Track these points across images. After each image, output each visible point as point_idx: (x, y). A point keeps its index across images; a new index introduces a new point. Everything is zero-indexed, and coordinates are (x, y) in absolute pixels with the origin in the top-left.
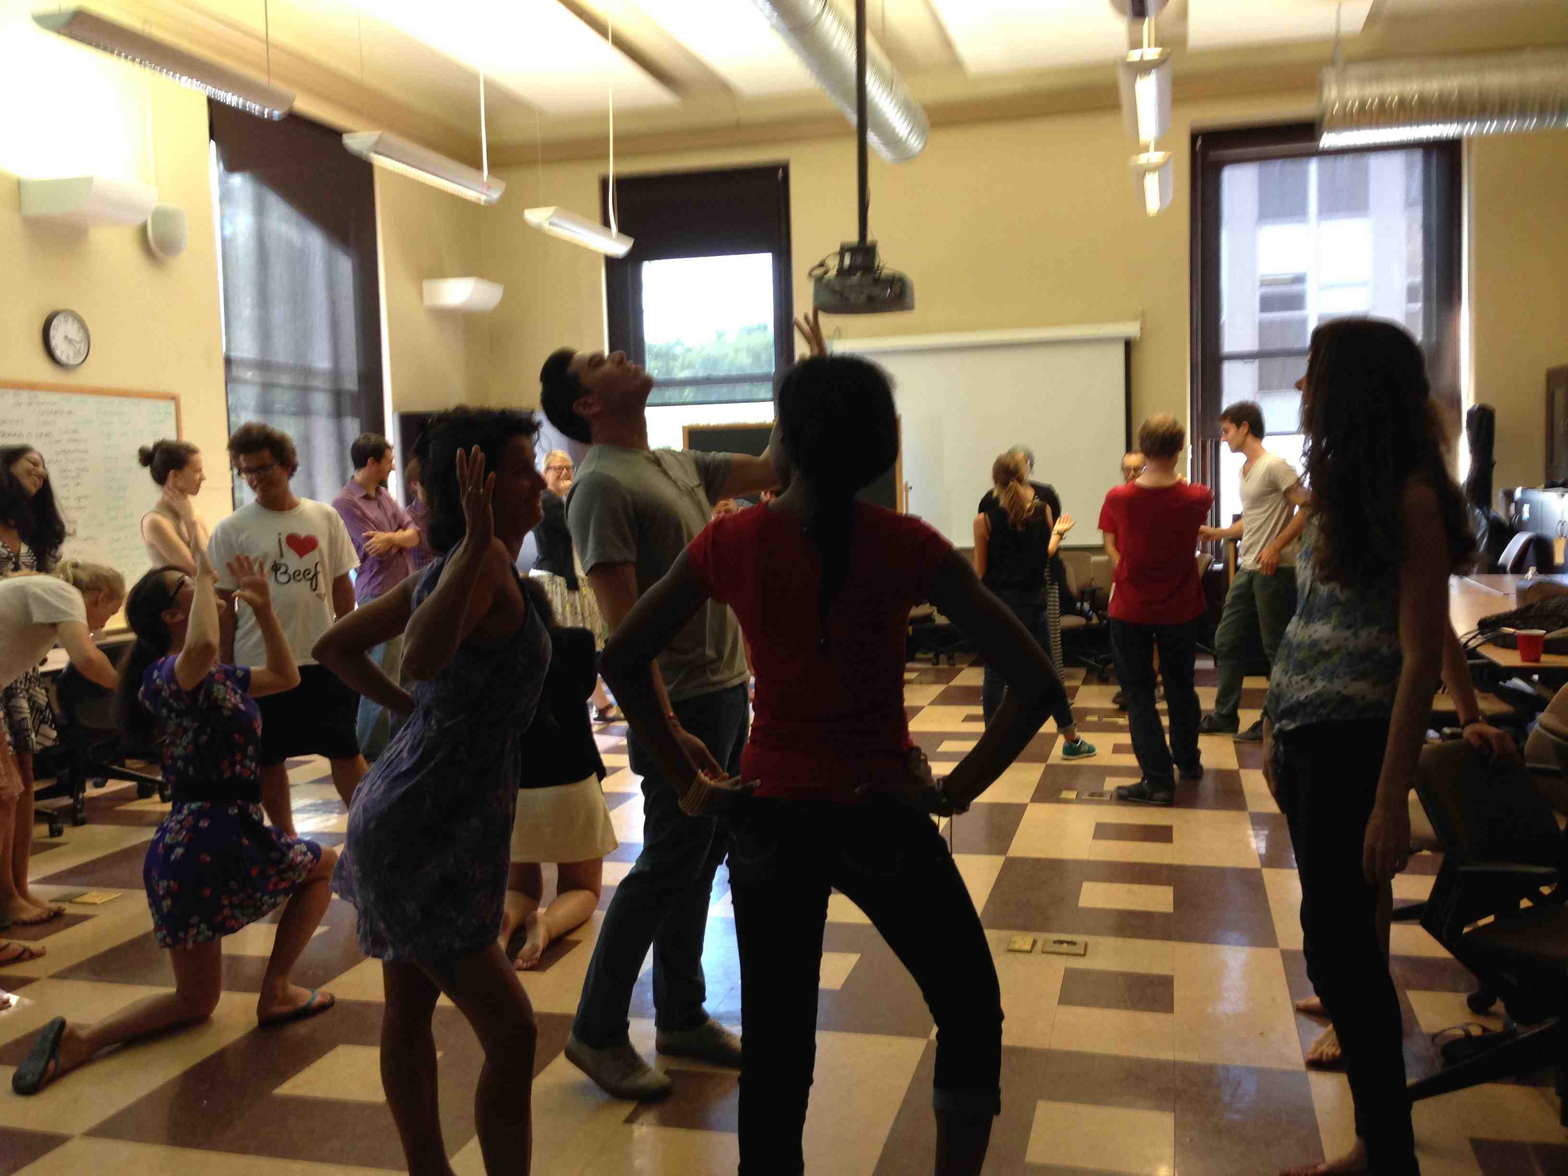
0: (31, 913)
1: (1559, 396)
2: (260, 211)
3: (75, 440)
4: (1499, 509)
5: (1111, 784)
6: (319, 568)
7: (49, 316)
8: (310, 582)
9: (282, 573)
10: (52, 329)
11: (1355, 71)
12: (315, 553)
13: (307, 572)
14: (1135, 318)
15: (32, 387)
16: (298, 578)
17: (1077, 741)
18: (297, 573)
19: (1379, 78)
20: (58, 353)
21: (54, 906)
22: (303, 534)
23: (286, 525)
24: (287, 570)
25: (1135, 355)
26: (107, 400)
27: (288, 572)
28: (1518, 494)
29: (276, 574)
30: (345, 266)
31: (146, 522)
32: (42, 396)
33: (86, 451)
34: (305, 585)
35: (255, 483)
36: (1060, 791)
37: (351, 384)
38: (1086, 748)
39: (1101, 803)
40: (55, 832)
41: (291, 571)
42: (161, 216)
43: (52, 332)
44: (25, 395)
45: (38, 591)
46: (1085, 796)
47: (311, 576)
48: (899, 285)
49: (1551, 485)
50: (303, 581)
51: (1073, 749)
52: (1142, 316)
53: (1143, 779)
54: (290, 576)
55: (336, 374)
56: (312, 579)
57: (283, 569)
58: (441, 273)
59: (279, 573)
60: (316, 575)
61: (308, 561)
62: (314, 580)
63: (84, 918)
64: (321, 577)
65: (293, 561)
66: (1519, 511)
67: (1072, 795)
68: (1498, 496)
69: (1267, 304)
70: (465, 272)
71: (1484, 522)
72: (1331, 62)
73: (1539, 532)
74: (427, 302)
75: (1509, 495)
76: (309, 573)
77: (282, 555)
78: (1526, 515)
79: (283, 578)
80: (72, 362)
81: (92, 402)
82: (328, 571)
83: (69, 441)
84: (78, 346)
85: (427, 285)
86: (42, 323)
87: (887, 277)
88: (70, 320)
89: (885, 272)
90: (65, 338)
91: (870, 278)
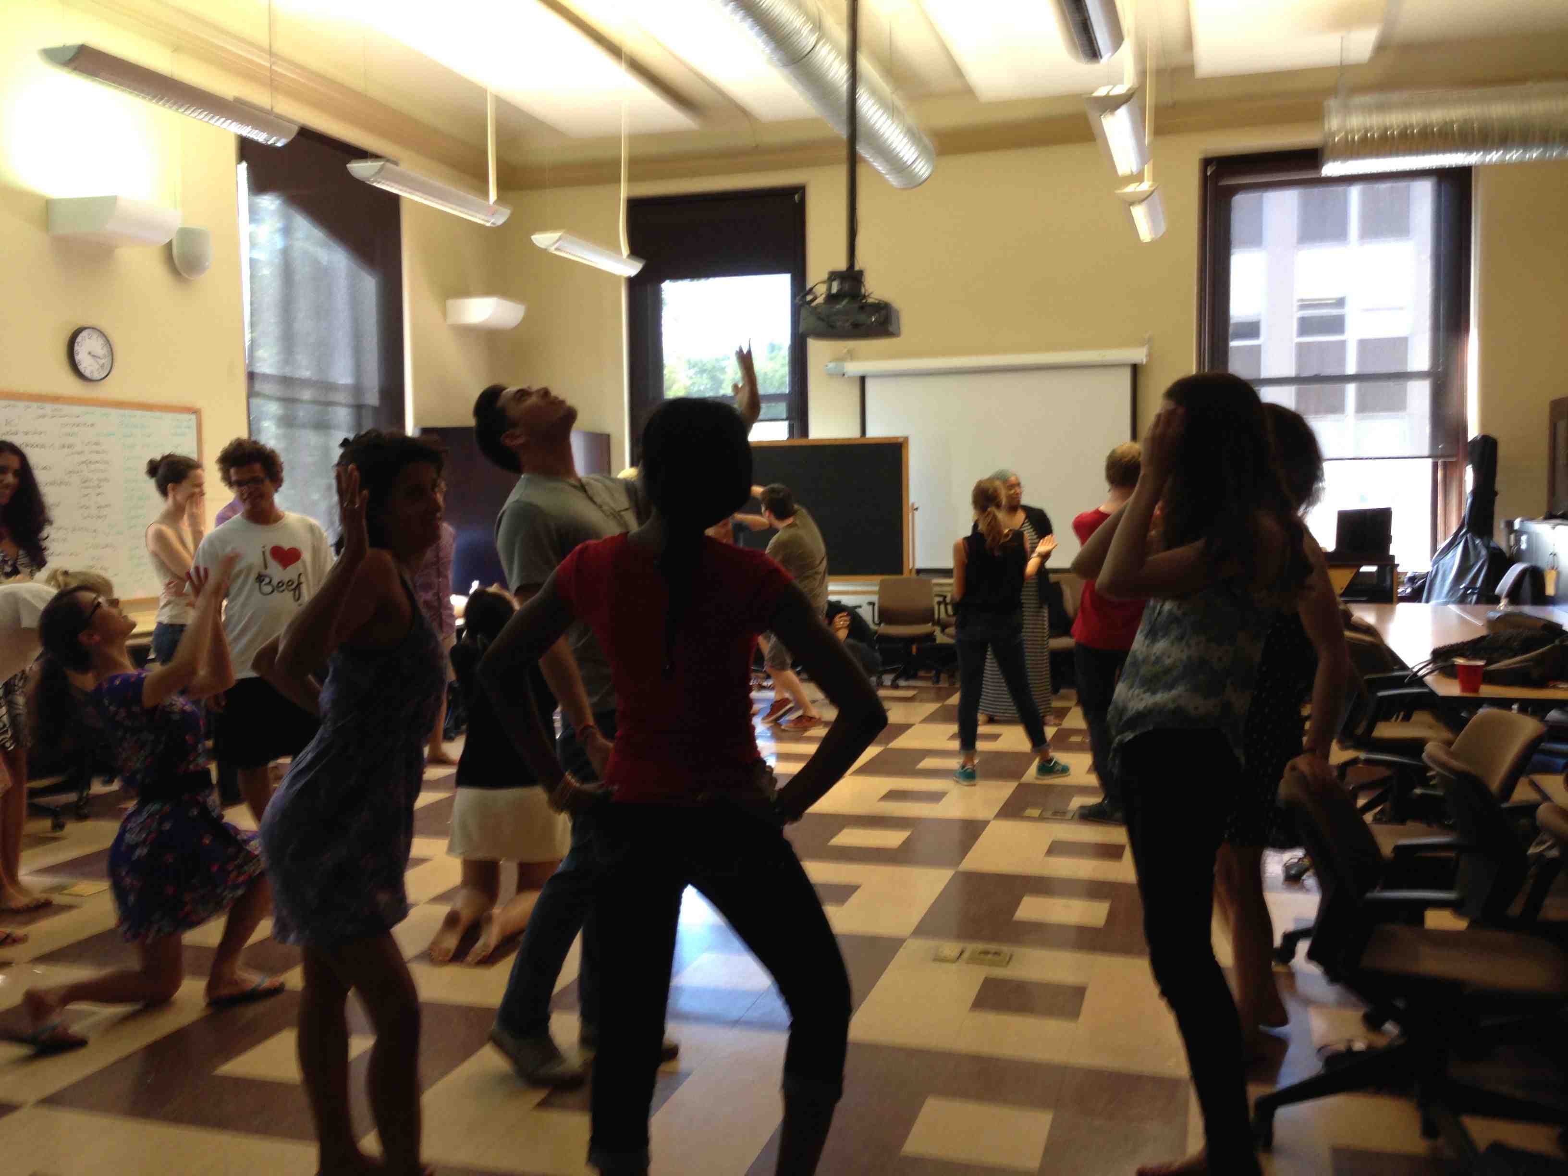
0: (21, 901)
1: (1562, 426)
2: (287, 231)
3: (98, 452)
4: (1500, 540)
5: (1077, 802)
6: (303, 579)
7: (75, 331)
8: (292, 592)
9: (266, 584)
10: (76, 344)
11: (1360, 99)
12: (299, 564)
13: (290, 583)
14: (1141, 344)
15: (56, 399)
16: (282, 589)
17: (1051, 760)
18: (281, 583)
19: (1381, 108)
20: (82, 368)
21: (43, 897)
22: (286, 546)
23: (269, 537)
24: (270, 582)
25: (1142, 380)
26: (127, 412)
27: (273, 582)
28: (1517, 524)
29: (260, 586)
30: (369, 284)
31: (151, 532)
32: (66, 409)
33: (106, 462)
34: (288, 595)
35: (245, 496)
36: (1024, 809)
37: (372, 398)
38: (1058, 768)
39: (1062, 820)
40: (58, 826)
41: (275, 582)
42: (186, 234)
43: (77, 348)
44: (49, 408)
45: (28, 597)
46: (1049, 814)
47: (294, 586)
48: (883, 312)
49: (1550, 516)
50: (286, 592)
51: (1048, 768)
52: (1149, 342)
53: (1104, 800)
54: (273, 586)
55: (357, 389)
56: (294, 590)
57: (267, 580)
58: (465, 292)
59: (264, 583)
60: (300, 584)
61: (290, 573)
62: (297, 592)
63: (69, 907)
64: (304, 588)
65: (276, 572)
66: (1518, 541)
67: (1036, 812)
68: (1499, 525)
69: (1306, 326)
70: (488, 292)
71: (1484, 552)
72: (1332, 91)
73: (1533, 564)
74: (451, 320)
75: (1510, 524)
76: (292, 584)
77: (266, 567)
78: (1524, 546)
79: (268, 589)
80: (96, 376)
81: (115, 414)
82: (311, 583)
83: (92, 452)
84: (101, 362)
85: (450, 302)
86: (67, 338)
87: (873, 305)
88: (95, 336)
89: (870, 301)
90: (90, 353)
91: (856, 305)
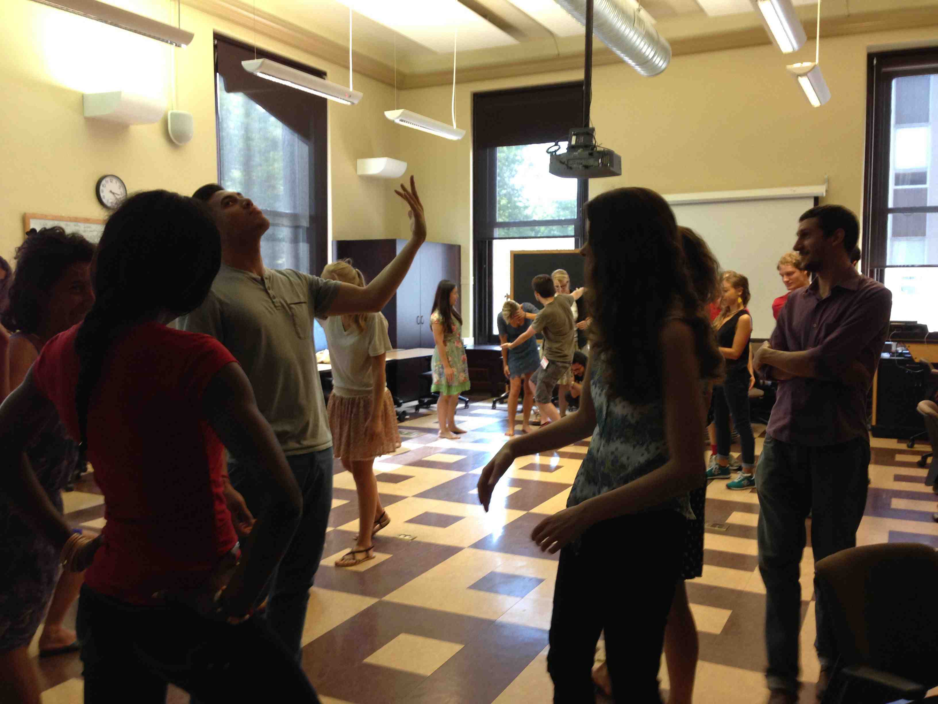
7: (101, 177)
14: (823, 184)
15: (87, 221)
20: (105, 201)
30: (304, 150)
32: (94, 226)
37: (305, 222)
42: (178, 117)
43: (102, 188)
44: (82, 226)
48: (607, 157)
52: (828, 181)
55: (294, 215)
58: (369, 154)
70: (383, 154)
74: (360, 172)
84: (119, 197)
85: (359, 161)
86: (96, 181)
87: (599, 152)
88: (114, 180)
89: (598, 149)
90: (111, 192)
91: (587, 153)
